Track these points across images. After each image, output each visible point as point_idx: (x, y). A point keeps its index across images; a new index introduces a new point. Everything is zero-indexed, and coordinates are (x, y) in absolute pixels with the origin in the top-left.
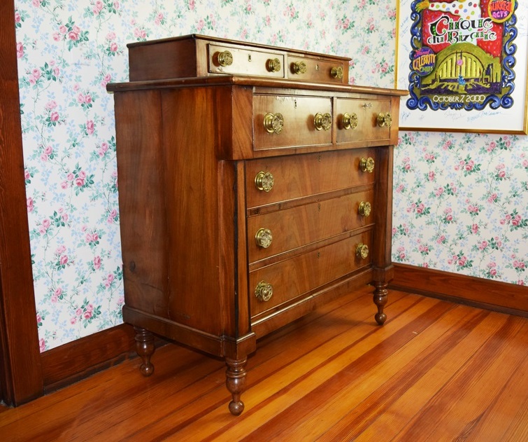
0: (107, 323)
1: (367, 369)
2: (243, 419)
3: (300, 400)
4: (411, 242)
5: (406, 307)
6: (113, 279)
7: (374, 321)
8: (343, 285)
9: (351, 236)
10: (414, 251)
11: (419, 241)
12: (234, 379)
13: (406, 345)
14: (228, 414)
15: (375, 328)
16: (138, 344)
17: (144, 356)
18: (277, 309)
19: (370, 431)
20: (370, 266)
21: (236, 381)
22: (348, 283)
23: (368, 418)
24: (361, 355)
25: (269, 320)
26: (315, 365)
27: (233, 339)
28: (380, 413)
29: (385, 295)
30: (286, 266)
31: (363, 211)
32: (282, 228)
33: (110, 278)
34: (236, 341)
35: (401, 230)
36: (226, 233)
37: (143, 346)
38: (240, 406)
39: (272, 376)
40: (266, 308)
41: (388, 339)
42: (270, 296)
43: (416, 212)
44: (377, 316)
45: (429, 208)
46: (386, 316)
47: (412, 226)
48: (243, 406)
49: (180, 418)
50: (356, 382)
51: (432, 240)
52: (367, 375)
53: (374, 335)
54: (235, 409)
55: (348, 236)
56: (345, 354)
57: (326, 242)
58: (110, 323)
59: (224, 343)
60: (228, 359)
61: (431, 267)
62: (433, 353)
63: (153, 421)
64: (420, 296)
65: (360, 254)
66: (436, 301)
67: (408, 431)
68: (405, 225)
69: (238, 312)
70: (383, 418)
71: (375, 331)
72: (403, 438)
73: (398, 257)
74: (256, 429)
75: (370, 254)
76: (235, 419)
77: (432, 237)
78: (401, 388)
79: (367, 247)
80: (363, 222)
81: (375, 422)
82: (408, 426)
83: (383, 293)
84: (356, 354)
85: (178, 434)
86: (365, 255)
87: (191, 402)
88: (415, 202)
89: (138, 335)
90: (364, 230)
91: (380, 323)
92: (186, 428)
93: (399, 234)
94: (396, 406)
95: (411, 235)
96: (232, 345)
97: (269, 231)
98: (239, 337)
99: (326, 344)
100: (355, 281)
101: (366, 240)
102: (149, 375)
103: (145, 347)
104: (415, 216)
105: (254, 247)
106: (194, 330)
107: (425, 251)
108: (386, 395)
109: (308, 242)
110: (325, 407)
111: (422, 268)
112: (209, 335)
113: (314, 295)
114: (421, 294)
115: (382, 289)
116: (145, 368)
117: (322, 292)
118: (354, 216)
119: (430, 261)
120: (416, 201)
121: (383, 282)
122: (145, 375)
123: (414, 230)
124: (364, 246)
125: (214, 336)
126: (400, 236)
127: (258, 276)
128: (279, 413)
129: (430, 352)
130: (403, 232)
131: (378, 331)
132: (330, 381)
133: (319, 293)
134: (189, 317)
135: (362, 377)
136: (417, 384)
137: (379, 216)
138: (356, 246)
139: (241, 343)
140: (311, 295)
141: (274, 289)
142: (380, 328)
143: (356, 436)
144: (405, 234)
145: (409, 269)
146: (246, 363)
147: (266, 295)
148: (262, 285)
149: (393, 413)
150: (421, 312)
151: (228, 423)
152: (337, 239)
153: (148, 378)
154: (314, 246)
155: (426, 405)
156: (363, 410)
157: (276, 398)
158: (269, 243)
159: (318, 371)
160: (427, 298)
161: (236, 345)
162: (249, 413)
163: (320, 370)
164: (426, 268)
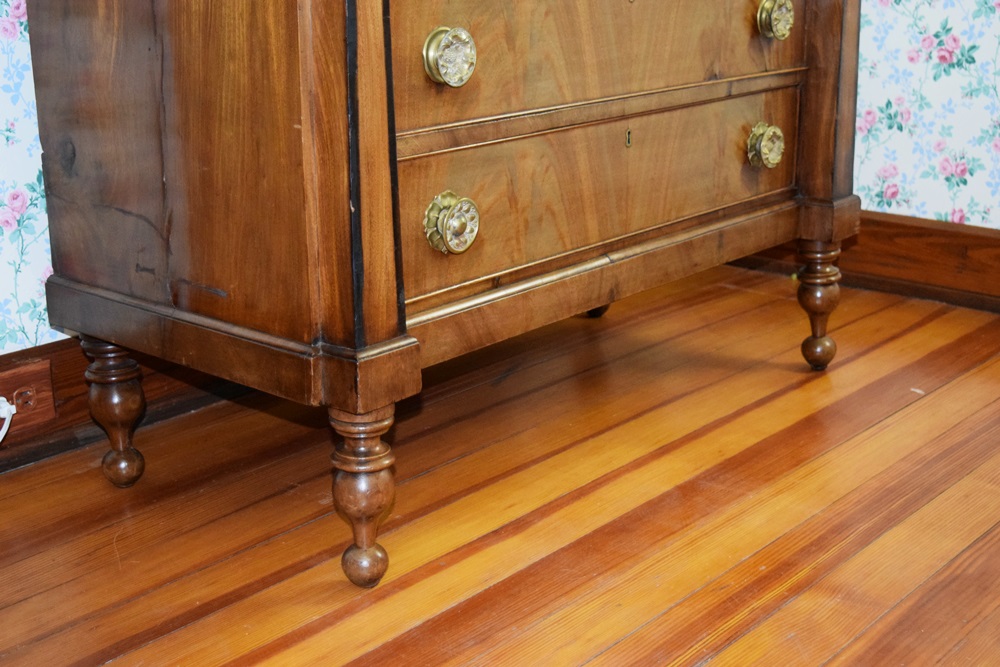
0: (12, 336)
1: (769, 477)
2: (382, 597)
3: (563, 550)
4: (918, 149)
5: (895, 331)
6: (24, 207)
7: (801, 360)
8: (704, 239)
9: (730, 97)
10: (925, 175)
11: (940, 147)
12: (355, 475)
13: (889, 420)
14: (340, 583)
15: (800, 377)
16: (94, 392)
17: (114, 424)
18: (496, 284)
19: (764, 637)
20: (791, 195)
21: (363, 485)
22: (721, 234)
23: (756, 604)
24: (752, 441)
25: (469, 312)
26: (616, 465)
27: (348, 351)
28: (797, 590)
29: (831, 283)
30: (524, 156)
31: (768, 26)
32: (510, 37)
33: (17, 203)
34: (354, 358)
35: (890, 117)
36: (323, 25)
37: (110, 397)
38: (375, 560)
39: (486, 490)
40: (458, 276)
41: (837, 403)
42: (469, 237)
43: (935, 60)
44: (807, 347)
45: (973, 48)
46: (835, 346)
47: (923, 103)
48: (385, 561)
49: (199, 592)
50: (733, 509)
51: (980, 141)
52: (766, 491)
53: (796, 396)
54: (359, 567)
55: (723, 93)
56: (704, 438)
57: (653, 103)
58: (20, 335)
59: (321, 364)
60: (334, 413)
61: (975, 221)
62: (966, 441)
63: (115, 598)
64: (939, 305)
65: (758, 154)
66: (982, 318)
67: (879, 641)
68: (900, 100)
69: (361, 266)
70: (804, 603)
71: (800, 384)
72: (860, 659)
73: (880, 195)
74: (418, 622)
75: (787, 155)
76: (359, 595)
77: (978, 134)
78: (864, 527)
79: (779, 132)
80: (770, 58)
81: (778, 615)
82: (880, 626)
83: (828, 276)
84: (737, 439)
85: (182, 634)
86: (773, 153)
87: (237, 552)
88: (932, 32)
89: (95, 365)
90: (774, 83)
91: (818, 366)
92: (211, 619)
93: (883, 126)
94: (849, 573)
95: (918, 131)
96: (345, 369)
97: (464, 36)
98: (364, 345)
99: (653, 414)
100: (742, 231)
101: (780, 113)
102: (131, 481)
103: (116, 399)
104: (931, 74)
105: (418, 81)
106: (237, 330)
107: (960, 176)
108: (819, 544)
109: (594, 93)
110: (630, 573)
111: (946, 223)
112: (280, 342)
113: (615, 256)
114: (941, 300)
115: (825, 263)
116: (116, 462)
117: (638, 250)
118: (741, 33)
119: (973, 203)
120: (935, 28)
121: (829, 242)
122: (118, 482)
123: (928, 115)
124: (770, 131)
125: (291, 345)
126: (886, 132)
127: (432, 172)
128: (491, 583)
129: (959, 438)
130: (894, 122)
131: (808, 386)
132: (654, 506)
133: (630, 252)
134: (224, 294)
135: (752, 497)
136: (914, 518)
137: (819, 45)
138: (746, 130)
139: (370, 362)
140: (605, 254)
141: (485, 217)
142: (816, 377)
143: (717, 649)
144: (900, 128)
145: (911, 227)
146: (392, 428)
147: (458, 233)
148: (446, 202)
149: (834, 591)
150: (940, 342)
151: (337, 606)
152: (685, 97)
153: (125, 491)
154: (615, 109)
155: (939, 573)
156: (746, 581)
157: (488, 545)
158: (466, 72)
159: (622, 479)
160: (960, 311)
161: (356, 367)
162: (404, 583)
163: (628, 476)
164: (961, 225)
